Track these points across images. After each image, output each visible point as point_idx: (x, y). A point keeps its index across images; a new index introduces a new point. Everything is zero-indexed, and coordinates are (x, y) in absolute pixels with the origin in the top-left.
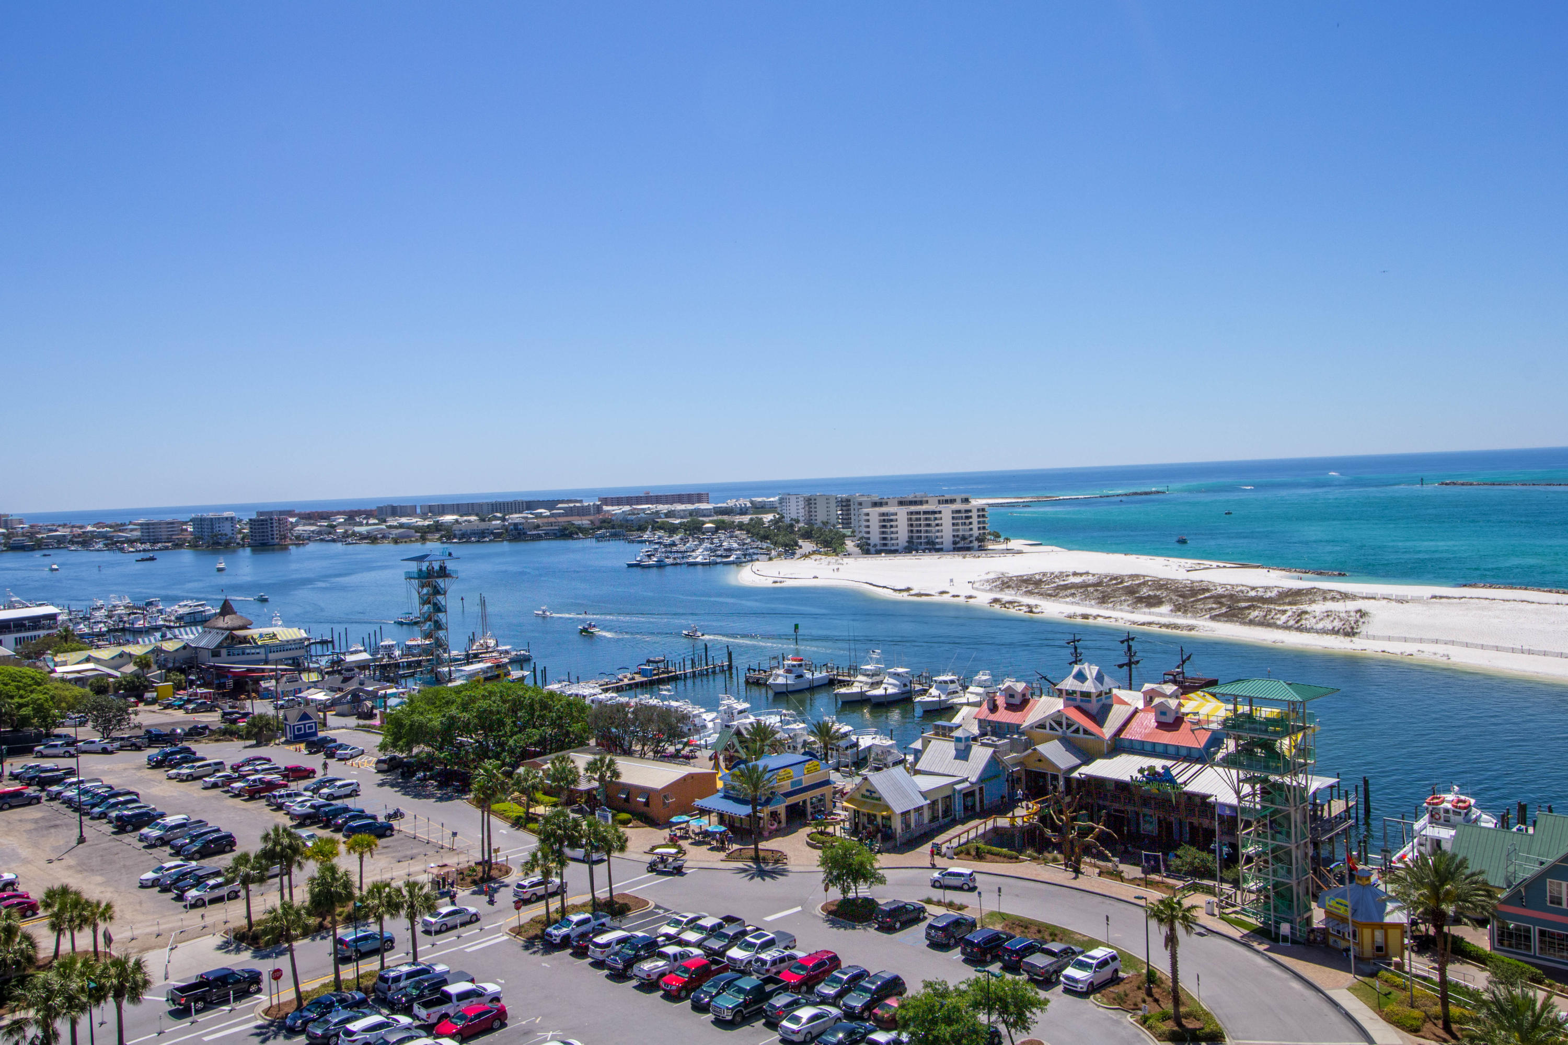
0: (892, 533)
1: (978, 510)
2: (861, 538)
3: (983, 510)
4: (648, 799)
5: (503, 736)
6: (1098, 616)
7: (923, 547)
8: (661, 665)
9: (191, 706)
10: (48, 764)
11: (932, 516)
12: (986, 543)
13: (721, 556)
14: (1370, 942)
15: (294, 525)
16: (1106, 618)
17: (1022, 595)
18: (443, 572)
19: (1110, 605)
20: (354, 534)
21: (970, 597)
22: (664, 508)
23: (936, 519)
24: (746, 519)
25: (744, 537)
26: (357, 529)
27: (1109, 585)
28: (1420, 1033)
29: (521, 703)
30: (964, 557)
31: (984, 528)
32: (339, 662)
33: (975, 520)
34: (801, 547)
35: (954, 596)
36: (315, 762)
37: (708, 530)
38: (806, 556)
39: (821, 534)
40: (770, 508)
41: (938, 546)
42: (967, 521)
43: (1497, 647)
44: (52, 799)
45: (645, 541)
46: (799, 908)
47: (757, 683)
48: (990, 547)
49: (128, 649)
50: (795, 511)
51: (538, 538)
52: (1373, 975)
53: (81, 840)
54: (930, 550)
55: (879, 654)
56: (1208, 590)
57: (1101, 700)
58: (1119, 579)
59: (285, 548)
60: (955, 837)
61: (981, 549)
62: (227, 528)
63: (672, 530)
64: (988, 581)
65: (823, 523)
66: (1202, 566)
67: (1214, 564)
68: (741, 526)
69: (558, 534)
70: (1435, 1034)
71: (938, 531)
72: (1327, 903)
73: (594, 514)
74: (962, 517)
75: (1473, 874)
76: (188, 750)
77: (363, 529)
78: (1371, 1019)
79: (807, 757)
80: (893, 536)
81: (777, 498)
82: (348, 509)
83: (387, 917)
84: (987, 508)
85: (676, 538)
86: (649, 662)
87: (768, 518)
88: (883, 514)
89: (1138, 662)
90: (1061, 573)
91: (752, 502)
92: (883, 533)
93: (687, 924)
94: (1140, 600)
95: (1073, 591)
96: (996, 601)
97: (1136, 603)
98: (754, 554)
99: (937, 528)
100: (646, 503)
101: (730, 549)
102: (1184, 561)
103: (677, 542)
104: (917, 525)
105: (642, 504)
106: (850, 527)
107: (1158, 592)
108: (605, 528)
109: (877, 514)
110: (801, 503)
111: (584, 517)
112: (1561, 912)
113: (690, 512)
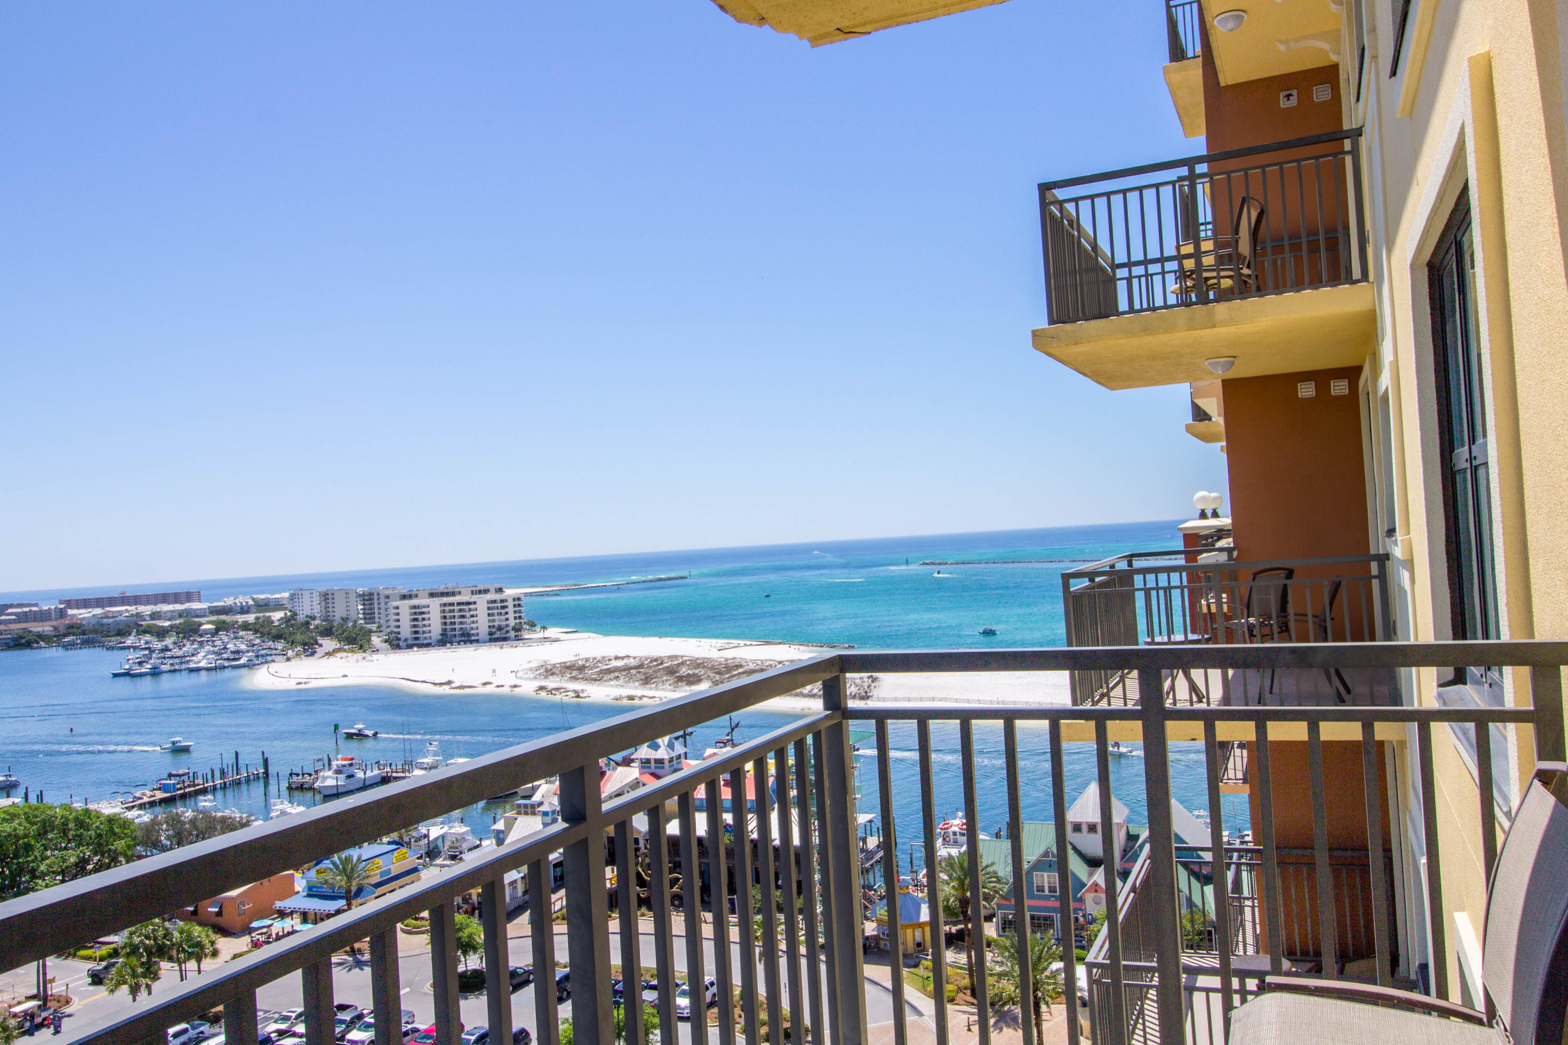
0: (424, 626)
1: (514, 600)
2: (391, 633)
3: (519, 599)
4: (221, 908)
5: (33, 861)
6: (643, 696)
7: (458, 639)
8: (186, 778)
11: (466, 607)
12: (523, 633)
13: (228, 659)
14: (912, 939)
16: (651, 698)
17: (567, 681)
19: (653, 686)
21: (515, 686)
22: (146, 610)
23: (470, 610)
24: (251, 618)
25: (252, 637)
27: (651, 667)
28: (955, 1002)
29: (51, 824)
30: (502, 648)
31: (520, 617)
33: (511, 609)
34: (321, 645)
35: (498, 686)
37: (207, 632)
38: (329, 654)
39: (344, 631)
40: (278, 606)
41: (473, 638)
42: (503, 611)
43: (979, 700)
45: (129, 648)
46: (408, 989)
47: (301, 788)
48: (526, 637)
50: (309, 607)
52: (916, 966)
54: (465, 642)
55: (436, 746)
56: (741, 666)
57: (673, 765)
58: (659, 661)
60: (559, 899)
61: (518, 638)
63: (161, 633)
64: (531, 669)
65: (342, 619)
66: (731, 646)
67: (742, 643)
68: (246, 626)
69: (12, 644)
70: (965, 1001)
71: (473, 622)
72: (878, 913)
73: (56, 619)
74: (496, 607)
75: (987, 867)
78: (919, 998)
79: (394, 847)
80: (425, 629)
81: (286, 595)
84: (522, 597)
85: (169, 641)
86: (170, 776)
87: (277, 616)
88: (415, 607)
89: (691, 733)
90: (604, 658)
91: (253, 599)
92: (415, 626)
93: (296, 1018)
94: (680, 679)
95: (616, 674)
96: (542, 688)
97: (677, 682)
98: (267, 655)
99: (472, 619)
100: (123, 605)
101: (238, 652)
102: (714, 641)
103: (171, 647)
104: (450, 617)
105: (116, 606)
106: (374, 623)
107: (697, 671)
108: (74, 634)
109: (408, 608)
110: (316, 599)
111: (45, 624)
112: (1047, 898)
113: (180, 613)
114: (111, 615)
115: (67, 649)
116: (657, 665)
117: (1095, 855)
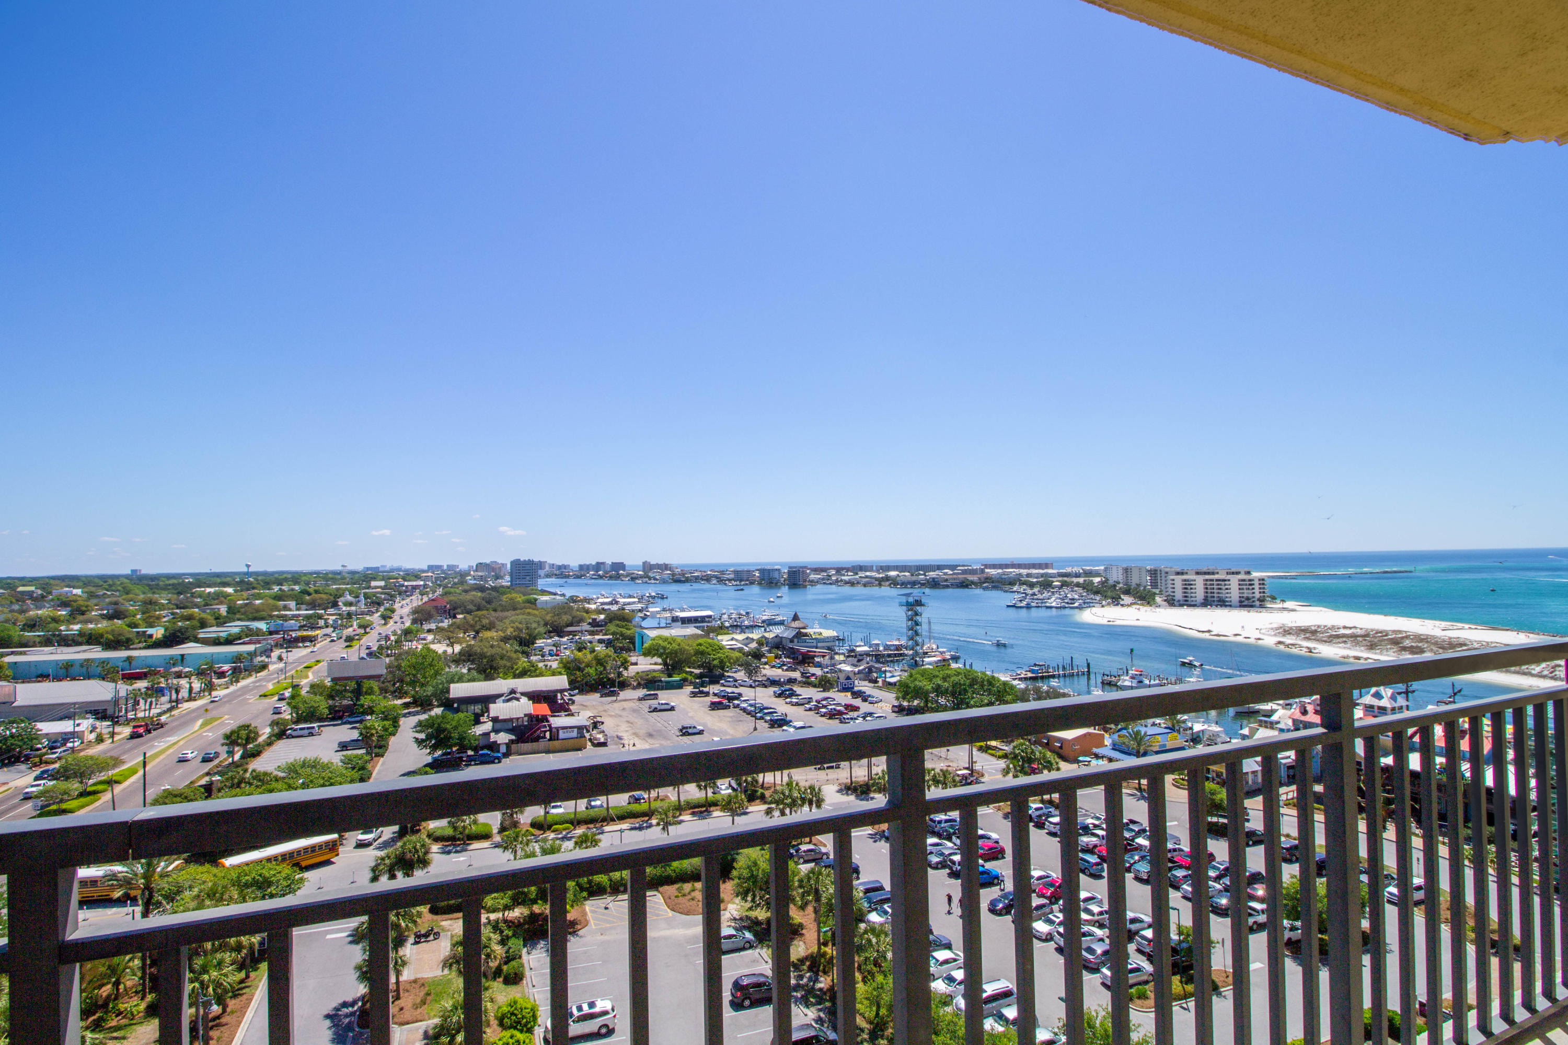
0: (1192, 593)
1: (1259, 580)
2: (1169, 596)
3: (1263, 580)
4: (1061, 744)
6: (1369, 658)
7: (1216, 603)
8: (1043, 668)
9: (785, 668)
10: (729, 690)
11: (1222, 583)
12: (1266, 603)
13: (1068, 603)
15: (810, 574)
17: (1301, 640)
18: (919, 603)
19: (1375, 651)
20: (842, 580)
21: (1259, 639)
22: (1024, 572)
23: (1225, 585)
24: (1081, 580)
25: (1082, 592)
26: (843, 578)
27: (1375, 637)
29: (976, 681)
30: (1249, 612)
31: (1264, 592)
32: (853, 651)
33: (1257, 587)
34: (1123, 600)
35: (1246, 638)
36: (857, 702)
37: (1056, 586)
38: (1128, 605)
39: (1138, 592)
40: (1097, 574)
41: (1227, 604)
42: (1251, 587)
44: (735, 707)
45: (1015, 592)
46: (1176, 823)
47: (1109, 683)
48: (1268, 606)
49: (751, 636)
50: (1116, 576)
51: (947, 587)
53: (755, 729)
54: (1221, 606)
58: (1383, 633)
59: (805, 587)
61: (1261, 606)
62: (776, 575)
63: (1032, 585)
64: (1272, 629)
65: (1137, 584)
66: (1455, 627)
67: (1467, 626)
68: (1078, 585)
69: (959, 585)
71: (1228, 593)
73: (980, 574)
74: (1246, 584)
76: (791, 689)
77: (846, 578)
79: (1169, 731)
80: (1192, 595)
81: (1102, 568)
82: (836, 566)
83: (933, 787)
84: (1266, 579)
85: (1036, 590)
86: (1035, 665)
87: (1097, 580)
88: (1185, 580)
89: (1414, 691)
90: (1333, 626)
91: (1083, 569)
92: (1185, 593)
94: (1403, 648)
95: (1344, 639)
96: (1280, 643)
97: (1400, 650)
98: (1091, 603)
99: (1227, 591)
100: (1012, 568)
101: (1073, 599)
102: (1437, 623)
103: (1037, 593)
104: (1211, 589)
105: (1009, 569)
106: (1158, 588)
107: (1420, 645)
108: (988, 583)
109: (1181, 581)
110: (1121, 571)
111: (974, 576)
113: (1042, 575)
114: (1006, 573)
115: (985, 590)
116: (1381, 636)
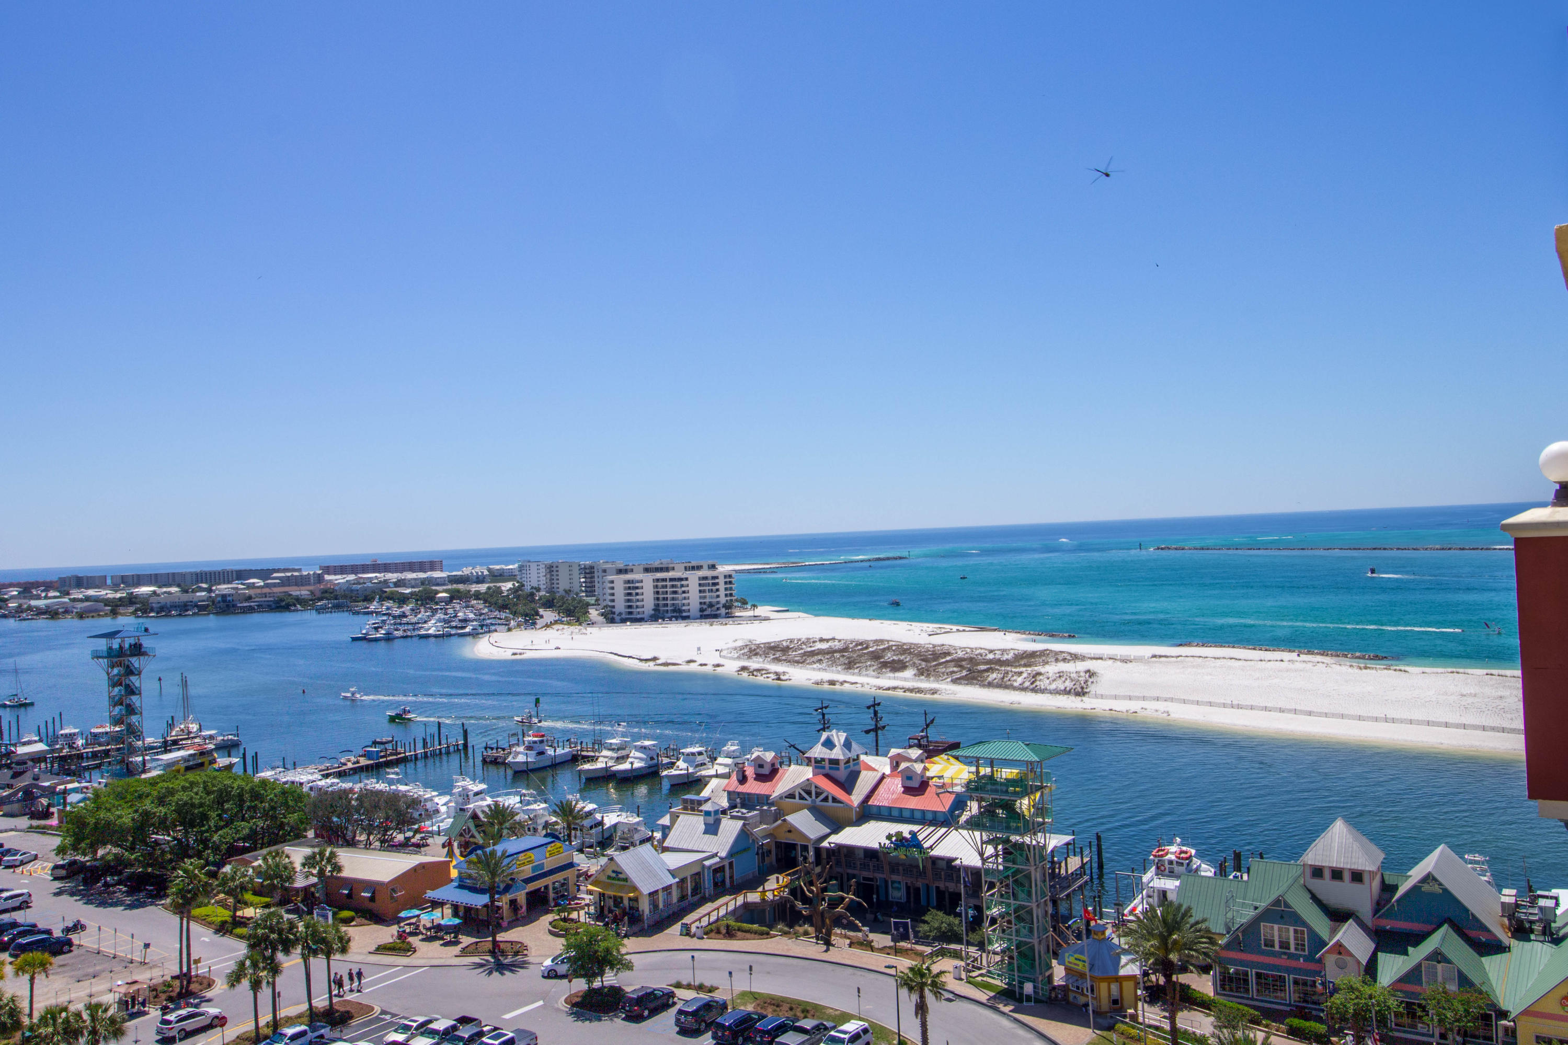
0: (638, 600)
1: (725, 577)
2: (606, 606)
3: (730, 576)
4: (374, 893)
5: (207, 831)
6: (845, 682)
7: (669, 615)
8: (389, 746)
11: (678, 583)
12: (733, 610)
13: (456, 627)
14: (1107, 995)
16: (853, 683)
17: (769, 662)
18: (137, 650)
19: (856, 671)
20: (30, 608)
21: (718, 665)
22: (393, 577)
23: (682, 586)
24: (483, 588)
25: (481, 606)
26: (34, 603)
27: (855, 651)
29: (228, 793)
30: (711, 625)
31: (731, 595)
32: (9, 754)
33: (722, 587)
34: (542, 617)
35: (701, 665)
37: (442, 600)
38: (547, 626)
39: (564, 603)
40: (510, 576)
41: (684, 614)
42: (714, 588)
43: (1210, 702)
45: (372, 613)
46: (541, 1003)
47: (495, 762)
48: (737, 614)
50: (536, 578)
51: (251, 610)
52: (1110, 1028)
54: (678, 618)
56: (949, 654)
57: (849, 767)
58: (864, 644)
60: (704, 916)
61: (729, 616)
63: (402, 600)
64: (735, 649)
65: (565, 591)
66: (943, 630)
67: (955, 628)
68: (477, 595)
69: (274, 606)
71: (685, 598)
72: (1067, 960)
73: (314, 584)
74: (708, 584)
75: (1197, 923)
77: (41, 603)
79: (549, 840)
80: (638, 604)
81: (516, 566)
82: (23, 580)
84: (734, 574)
85: (407, 608)
86: (375, 743)
87: (507, 586)
88: (628, 582)
89: (884, 727)
90: (808, 639)
91: (489, 570)
92: (629, 601)
93: (417, 1028)
94: (885, 665)
95: (820, 657)
96: (744, 669)
97: (881, 668)
98: (492, 624)
99: (684, 595)
100: (374, 572)
101: (465, 621)
102: (925, 626)
103: (408, 613)
104: (663, 593)
105: (368, 573)
106: (594, 596)
107: (902, 657)
108: (328, 599)
109: (622, 582)
110: (543, 571)
111: (302, 588)
112: (1274, 954)
113: (423, 582)
114: (362, 581)
115: (319, 613)
116: (862, 649)
117: (1340, 907)
